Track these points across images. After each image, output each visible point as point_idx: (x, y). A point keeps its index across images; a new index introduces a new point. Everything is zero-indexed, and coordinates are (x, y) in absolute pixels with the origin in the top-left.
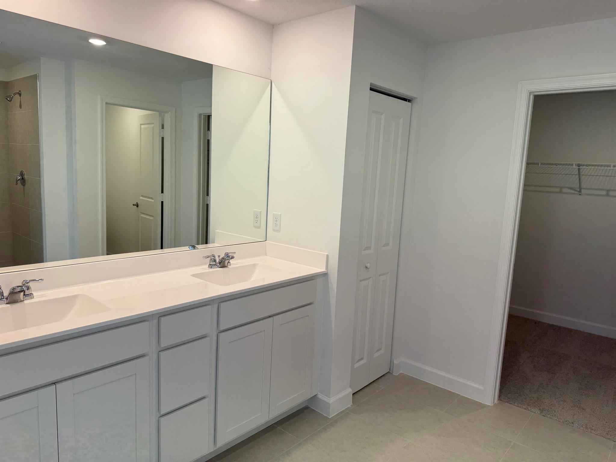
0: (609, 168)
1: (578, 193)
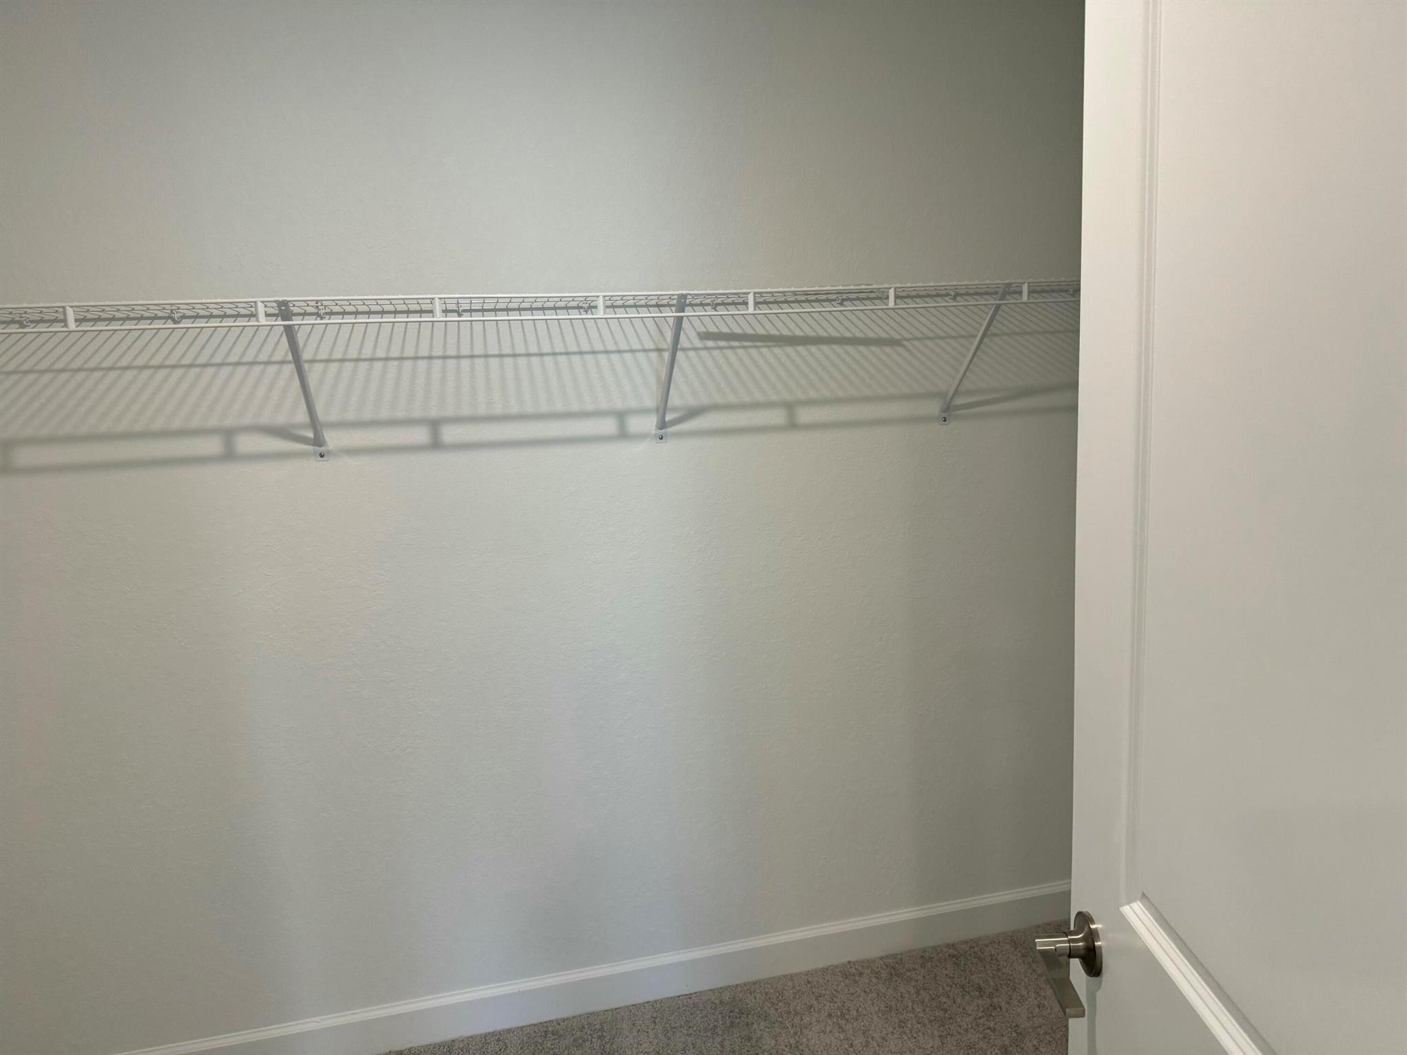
1: (310, 448)
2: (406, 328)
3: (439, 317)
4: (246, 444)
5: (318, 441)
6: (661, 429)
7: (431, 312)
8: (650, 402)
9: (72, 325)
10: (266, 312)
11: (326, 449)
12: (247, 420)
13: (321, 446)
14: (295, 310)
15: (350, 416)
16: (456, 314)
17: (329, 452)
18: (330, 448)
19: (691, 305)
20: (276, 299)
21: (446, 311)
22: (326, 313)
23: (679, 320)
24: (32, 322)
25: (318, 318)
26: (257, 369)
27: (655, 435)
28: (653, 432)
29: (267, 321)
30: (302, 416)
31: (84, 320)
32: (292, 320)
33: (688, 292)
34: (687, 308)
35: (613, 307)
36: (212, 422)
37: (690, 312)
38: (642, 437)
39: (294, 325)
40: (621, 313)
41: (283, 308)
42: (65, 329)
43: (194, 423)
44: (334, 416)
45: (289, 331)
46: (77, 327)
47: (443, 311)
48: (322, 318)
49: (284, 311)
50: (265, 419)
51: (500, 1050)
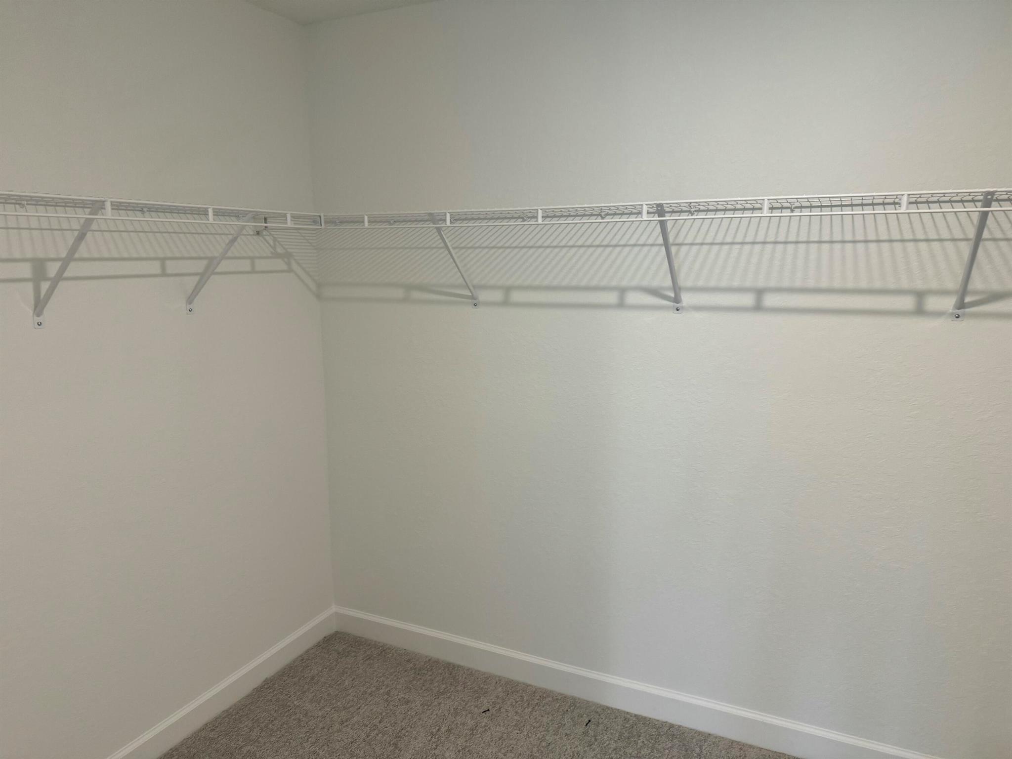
0: (757, 214)
1: (671, 304)
2: (740, 222)
3: (766, 213)
4: (633, 298)
5: (677, 300)
6: (959, 309)
7: (760, 209)
8: (952, 283)
9: (540, 221)
10: (648, 211)
11: (681, 305)
12: (634, 283)
13: (678, 303)
14: (667, 209)
15: (701, 283)
16: (789, 210)
17: (683, 308)
18: (684, 305)
19: (997, 200)
20: (655, 202)
21: (772, 209)
22: (696, 211)
23: (984, 215)
24: (529, 218)
25: (690, 215)
26: (646, 249)
27: (952, 314)
28: (951, 311)
29: (648, 217)
30: (668, 282)
31: (548, 217)
32: (665, 217)
33: (995, 189)
34: (994, 203)
35: (916, 203)
36: (614, 283)
37: (996, 207)
38: (939, 314)
39: (666, 220)
40: (924, 209)
41: (659, 208)
42: (536, 223)
43: (604, 283)
44: (689, 284)
45: (663, 224)
46: (543, 221)
47: (770, 208)
48: (692, 215)
49: (660, 210)
50: (645, 283)
51: (740, 756)
